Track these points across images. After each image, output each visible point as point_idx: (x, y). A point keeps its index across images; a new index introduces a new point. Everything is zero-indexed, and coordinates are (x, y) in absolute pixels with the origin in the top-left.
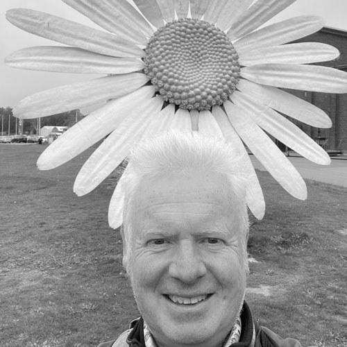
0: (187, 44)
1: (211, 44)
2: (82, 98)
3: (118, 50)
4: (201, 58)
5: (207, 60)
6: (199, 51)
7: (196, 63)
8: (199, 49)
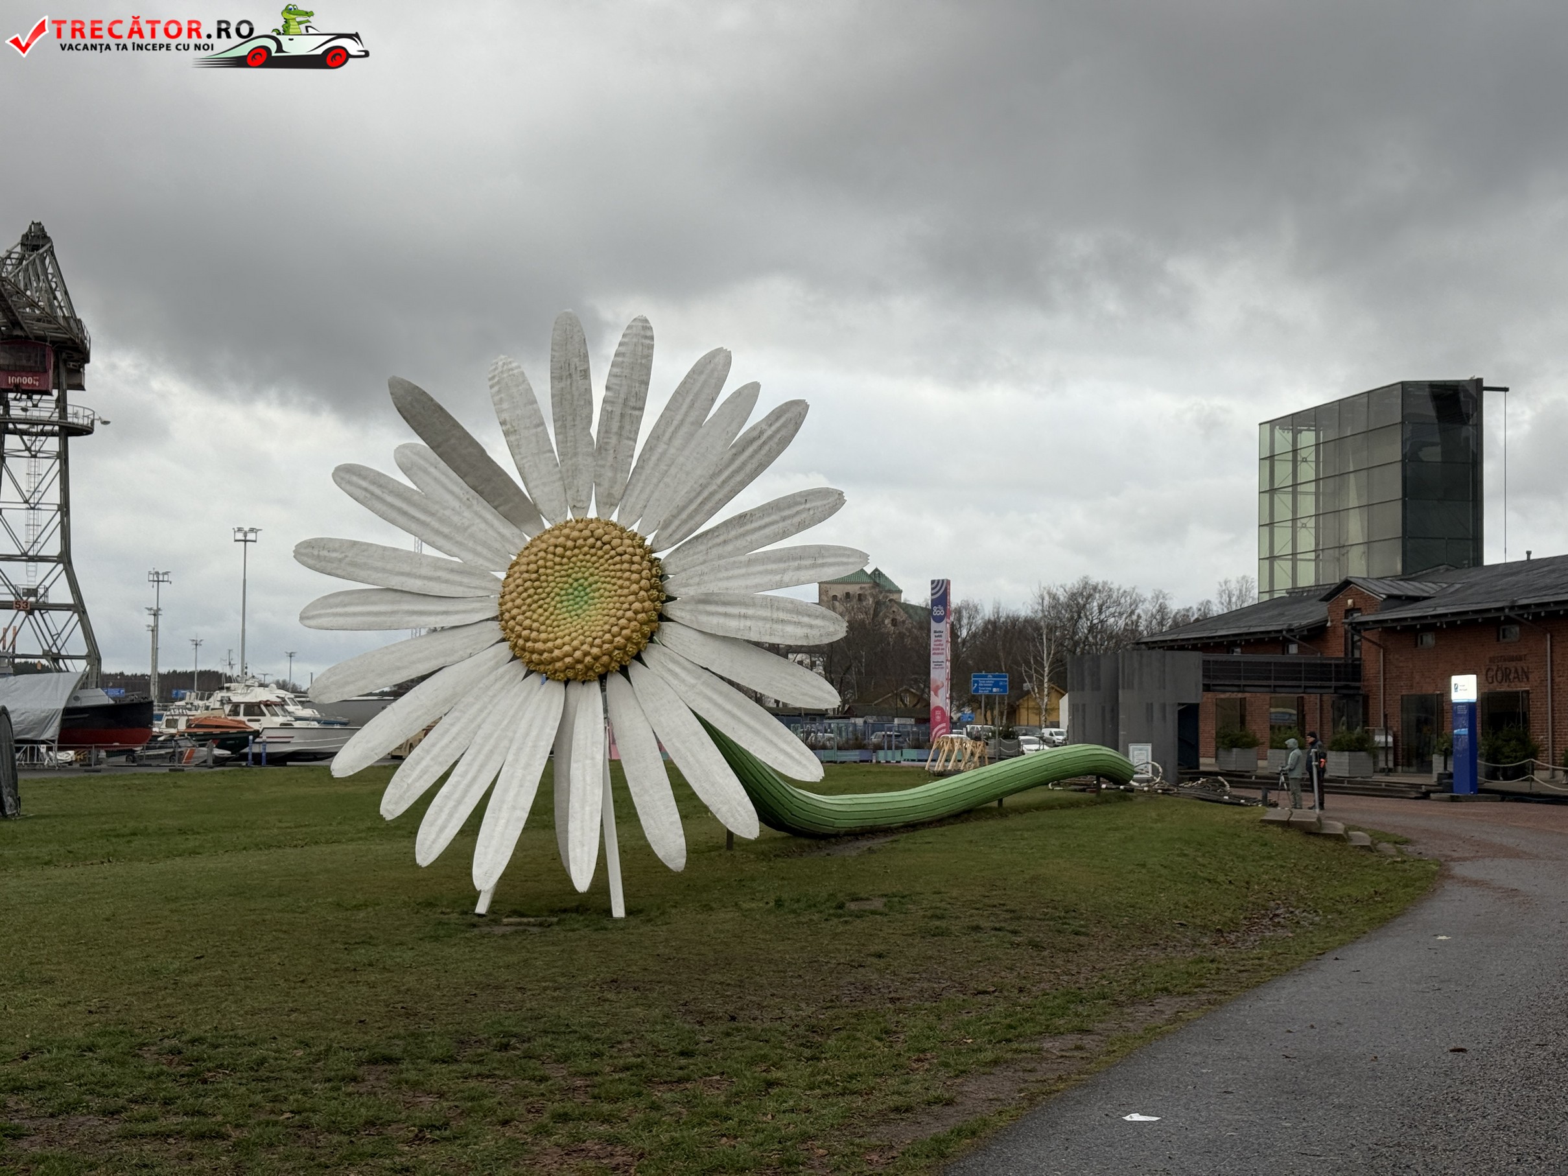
0: (566, 567)
1: (606, 566)
2: (399, 668)
3: (461, 584)
4: (588, 590)
5: (597, 594)
6: (586, 579)
7: (579, 599)
8: (587, 574)
